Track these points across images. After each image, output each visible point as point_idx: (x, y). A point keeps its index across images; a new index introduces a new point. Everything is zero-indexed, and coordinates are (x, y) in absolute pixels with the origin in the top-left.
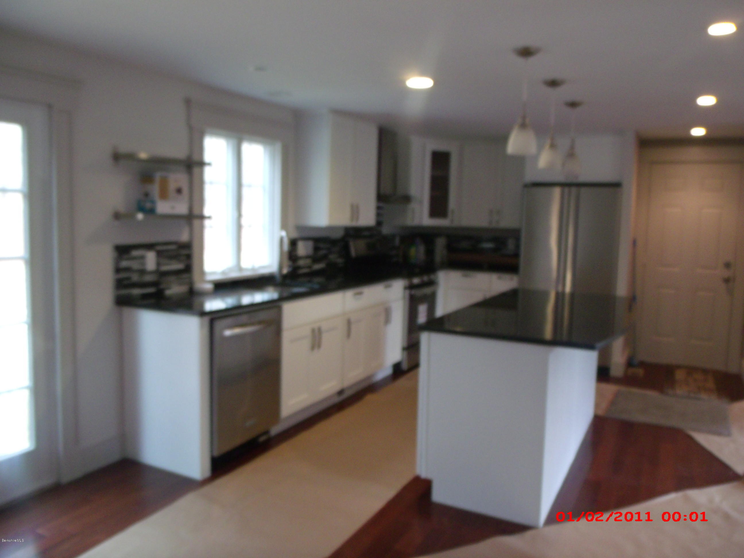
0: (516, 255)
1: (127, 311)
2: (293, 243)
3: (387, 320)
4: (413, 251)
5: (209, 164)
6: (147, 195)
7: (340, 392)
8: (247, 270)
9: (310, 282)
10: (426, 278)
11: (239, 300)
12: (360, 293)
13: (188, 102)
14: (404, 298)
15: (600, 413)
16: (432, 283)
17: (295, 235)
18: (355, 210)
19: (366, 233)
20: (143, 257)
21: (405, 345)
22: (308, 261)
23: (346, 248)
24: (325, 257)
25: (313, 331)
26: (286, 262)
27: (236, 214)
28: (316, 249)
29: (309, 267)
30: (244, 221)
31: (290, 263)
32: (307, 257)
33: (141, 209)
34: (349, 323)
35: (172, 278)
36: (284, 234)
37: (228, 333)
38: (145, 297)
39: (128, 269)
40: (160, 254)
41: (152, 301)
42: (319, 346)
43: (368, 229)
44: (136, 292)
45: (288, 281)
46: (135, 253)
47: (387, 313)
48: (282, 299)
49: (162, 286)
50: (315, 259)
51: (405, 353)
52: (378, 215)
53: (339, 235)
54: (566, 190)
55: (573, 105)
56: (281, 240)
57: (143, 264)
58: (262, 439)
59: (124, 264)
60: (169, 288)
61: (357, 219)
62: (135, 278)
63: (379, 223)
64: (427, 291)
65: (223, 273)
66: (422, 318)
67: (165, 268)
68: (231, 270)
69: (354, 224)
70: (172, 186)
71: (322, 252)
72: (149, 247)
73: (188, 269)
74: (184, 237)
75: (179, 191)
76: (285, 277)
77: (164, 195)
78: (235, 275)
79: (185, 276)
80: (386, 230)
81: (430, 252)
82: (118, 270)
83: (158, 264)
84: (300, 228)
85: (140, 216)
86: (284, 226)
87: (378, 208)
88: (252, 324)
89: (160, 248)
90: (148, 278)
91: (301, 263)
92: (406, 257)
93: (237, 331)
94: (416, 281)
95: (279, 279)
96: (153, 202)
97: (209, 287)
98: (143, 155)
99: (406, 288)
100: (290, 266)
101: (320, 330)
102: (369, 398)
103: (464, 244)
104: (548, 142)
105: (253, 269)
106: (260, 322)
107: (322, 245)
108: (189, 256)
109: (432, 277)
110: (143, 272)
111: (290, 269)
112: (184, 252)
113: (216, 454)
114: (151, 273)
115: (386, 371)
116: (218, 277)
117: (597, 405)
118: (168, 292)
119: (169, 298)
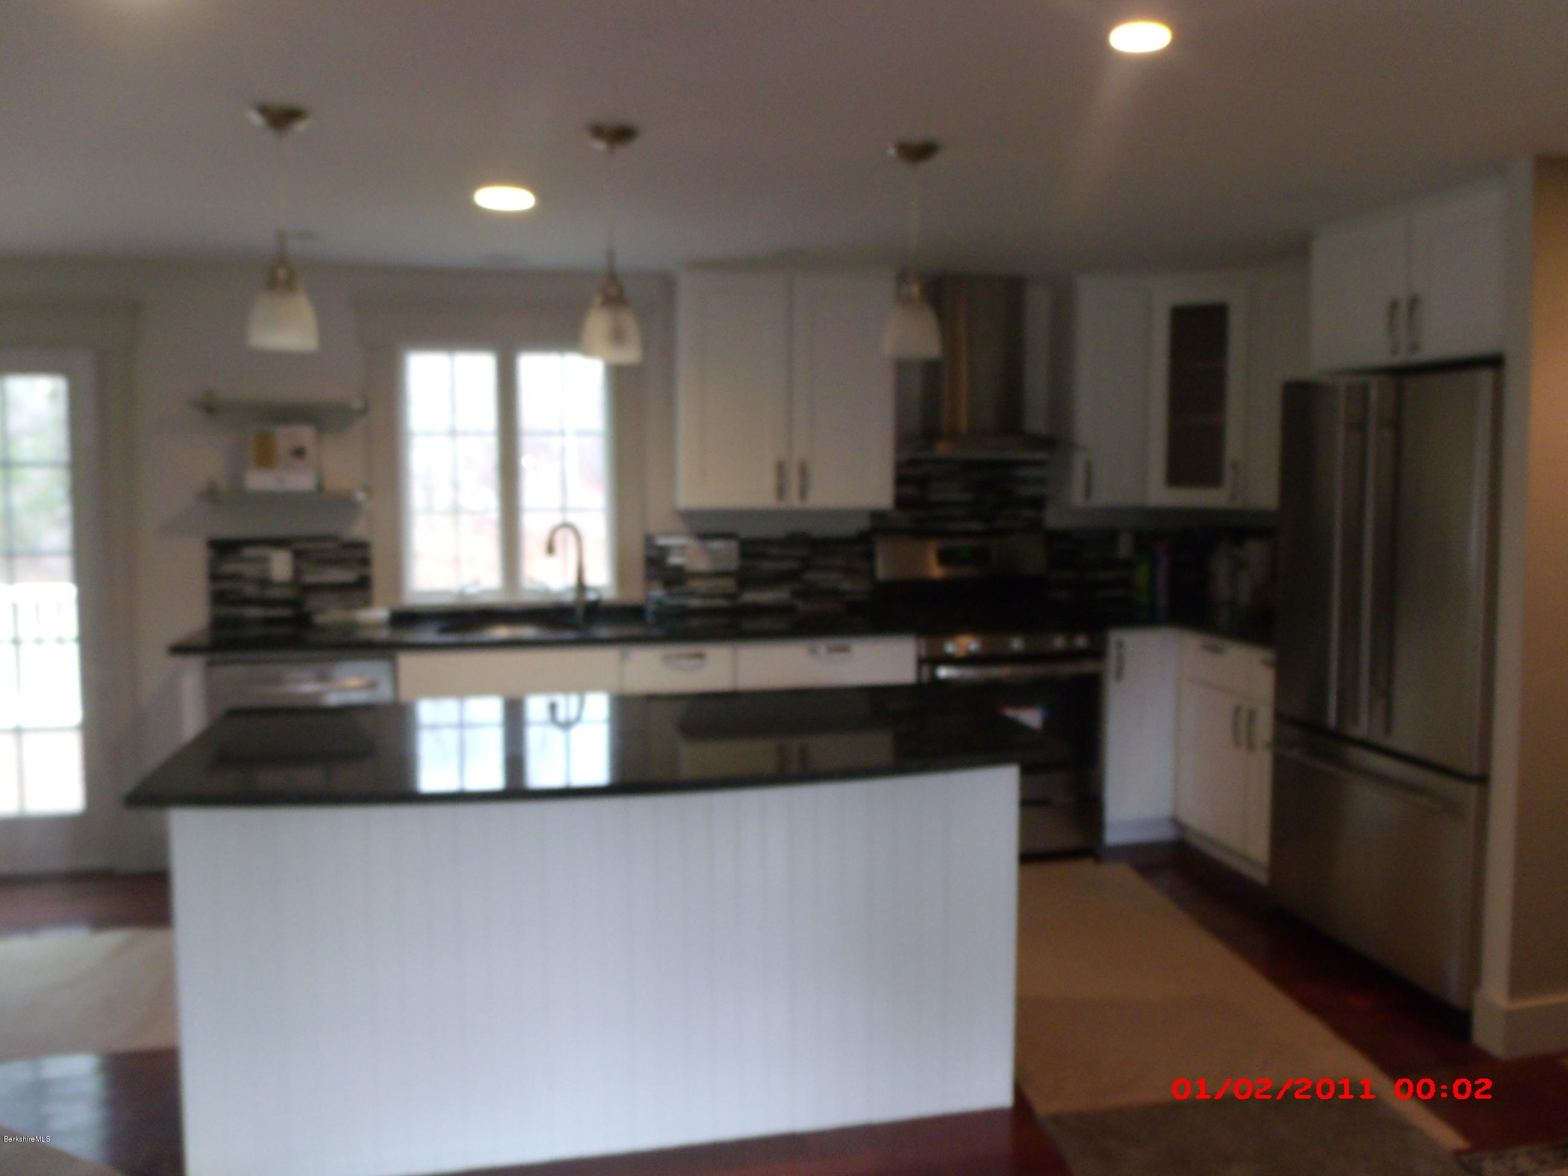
4: (1143, 574)
17: (671, 527)
18: (794, 472)
20: (264, 560)
22: (724, 583)
24: (787, 576)
26: (640, 583)
28: (751, 557)
32: (720, 574)
35: (330, 597)
38: (270, 622)
39: (237, 577)
40: (299, 556)
46: (250, 552)
49: (307, 608)
50: (749, 581)
57: (266, 570)
59: (230, 567)
60: (322, 612)
61: (803, 494)
62: (250, 590)
65: (462, 594)
67: (310, 579)
69: (794, 505)
70: (283, 447)
72: (279, 543)
73: (363, 583)
74: (356, 529)
75: (299, 453)
77: (266, 461)
79: (354, 593)
82: (214, 576)
83: (297, 572)
89: (300, 546)
90: (275, 593)
91: (698, 586)
97: (381, 616)
107: (775, 551)
108: (362, 562)
110: (265, 582)
112: (355, 555)
114: (281, 585)
118: (320, 619)
119: (323, 629)
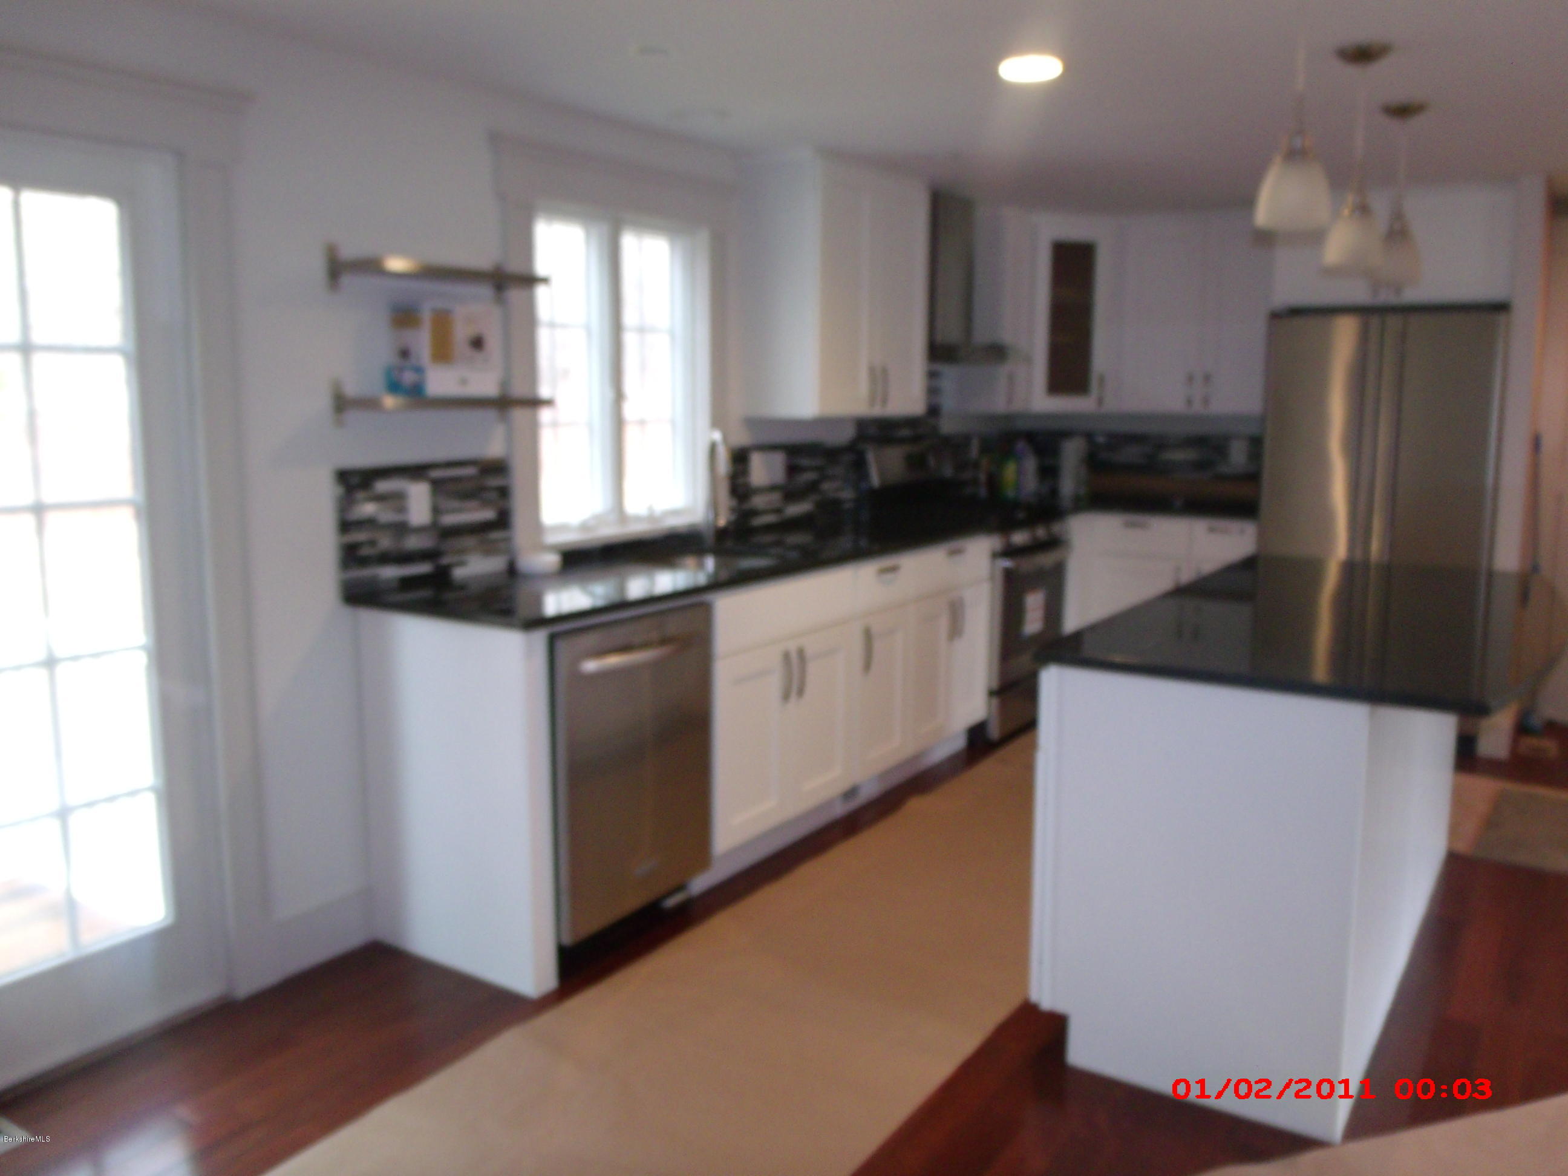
0: (1253, 477)
1: (369, 617)
2: (740, 458)
3: (956, 630)
4: (1010, 471)
5: (545, 280)
6: (405, 354)
7: (850, 793)
8: (638, 519)
9: (778, 543)
10: (1041, 532)
11: (622, 589)
12: (894, 569)
13: (495, 139)
14: (992, 578)
15: (1462, 847)
16: (1054, 543)
17: (742, 438)
18: (880, 378)
19: (905, 432)
20: (397, 499)
21: (995, 685)
22: (775, 498)
23: (859, 465)
24: (813, 487)
25: (787, 656)
26: (726, 501)
27: (610, 394)
28: (792, 470)
29: (778, 511)
30: (630, 410)
31: (734, 503)
32: (773, 488)
33: (394, 387)
34: (868, 636)
35: (469, 541)
36: (717, 436)
37: (591, 666)
38: (407, 583)
39: (370, 523)
40: (438, 486)
41: (425, 593)
42: (801, 692)
43: (911, 422)
44: (390, 573)
45: (729, 544)
46: (383, 486)
47: (956, 613)
48: (716, 585)
49: (445, 561)
50: (790, 494)
51: (995, 701)
52: (933, 391)
53: (844, 436)
54: (1375, 321)
55: (1402, 111)
56: (713, 449)
57: (402, 509)
58: (671, 902)
59: (368, 509)
60: (461, 564)
61: (885, 401)
62: (385, 542)
63: (933, 411)
64: (1046, 560)
65: (584, 527)
66: (1033, 623)
67: (450, 519)
68: (598, 518)
69: (877, 411)
70: (461, 333)
71: (809, 476)
72: (415, 471)
73: (503, 521)
74: (494, 449)
75: (477, 343)
76: (722, 534)
77: (443, 353)
78: (611, 532)
79: (495, 535)
80: (947, 426)
81: (1049, 472)
82: (345, 526)
83: (436, 511)
84: (752, 423)
85: (390, 401)
86: (717, 421)
87: (932, 375)
88: (645, 645)
89: (436, 474)
90: (413, 543)
91: (759, 501)
92: (994, 483)
93: (613, 661)
94: (1020, 538)
95: (710, 540)
96: (419, 370)
97: (551, 560)
98: (396, 264)
99: (995, 555)
100: (733, 510)
101: (801, 653)
102: (915, 804)
103: (1131, 454)
104: (1350, 198)
105: (651, 518)
106: (664, 642)
107: (805, 462)
108: (504, 492)
109: (1056, 528)
110: (401, 529)
111: (733, 518)
112: (494, 482)
113: (567, 940)
114: (420, 530)
115: (954, 742)
116: (571, 538)
117: (1454, 830)
118: (460, 573)
119: (462, 587)
